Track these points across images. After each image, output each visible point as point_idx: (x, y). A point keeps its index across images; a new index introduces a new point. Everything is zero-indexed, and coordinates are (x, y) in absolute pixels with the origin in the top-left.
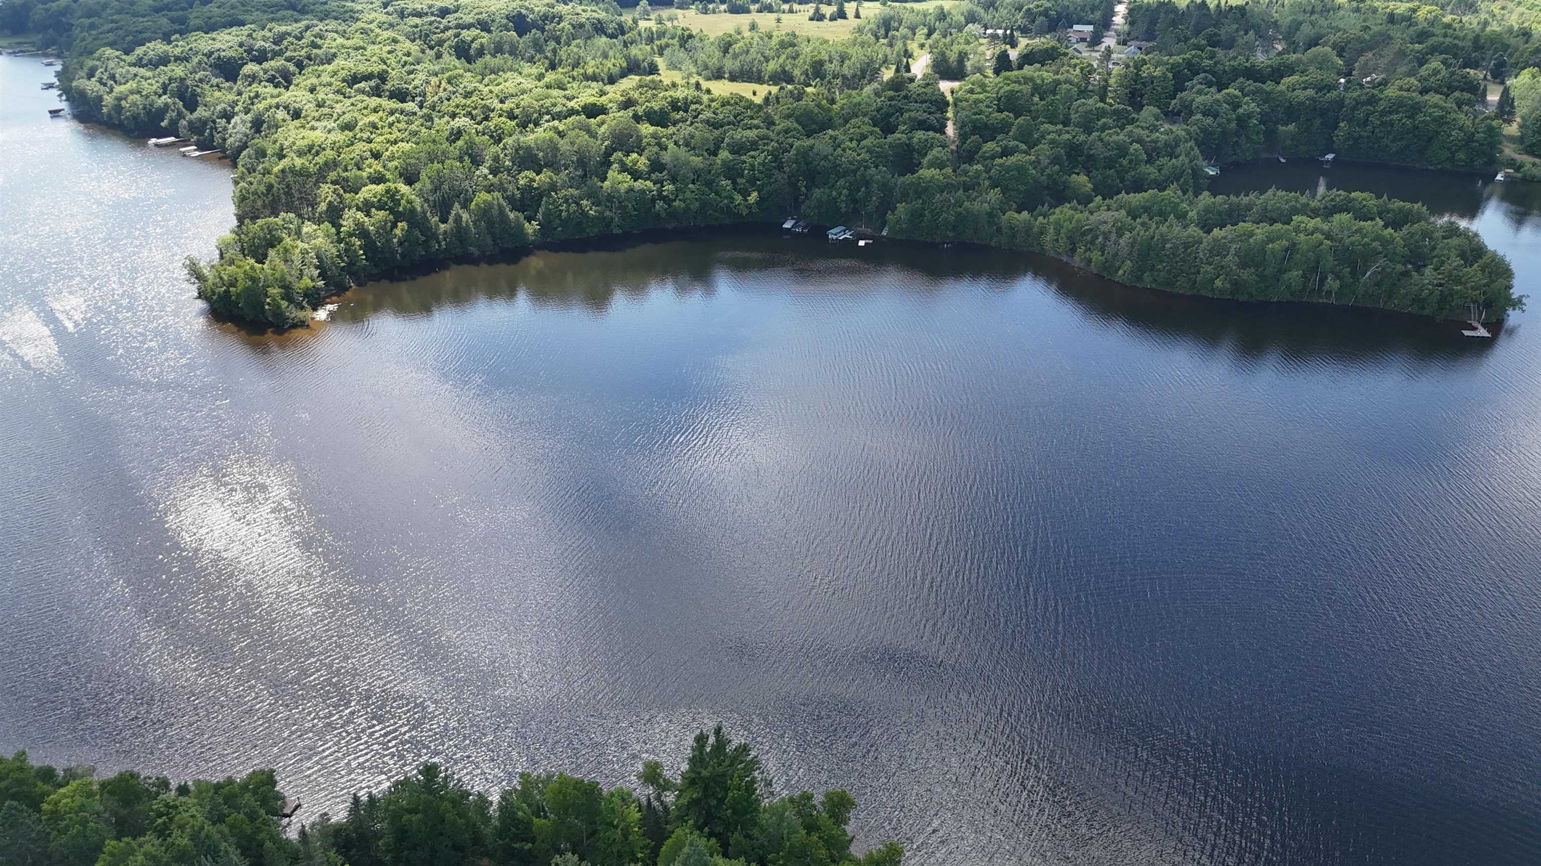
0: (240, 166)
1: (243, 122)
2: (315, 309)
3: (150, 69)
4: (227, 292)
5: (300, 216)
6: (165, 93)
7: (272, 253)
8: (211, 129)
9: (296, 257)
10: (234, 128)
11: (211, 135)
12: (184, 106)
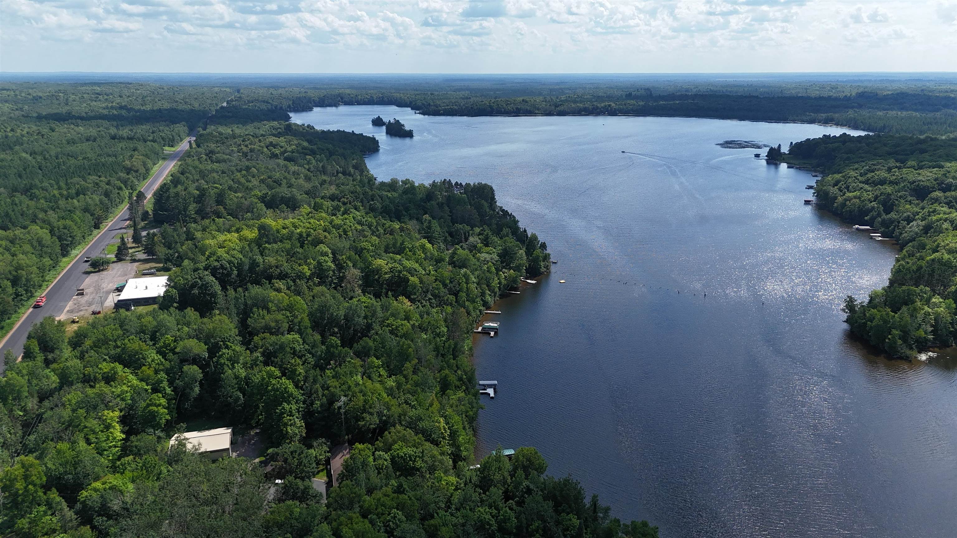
0: (904, 251)
1: (918, 226)
2: (920, 352)
3: (871, 186)
4: (865, 324)
5: (934, 291)
6: (874, 201)
7: (904, 308)
8: (895, 226)
9: (920, 316)
10: (910, 228)
11: (894, 230)
12: (884, 211)
